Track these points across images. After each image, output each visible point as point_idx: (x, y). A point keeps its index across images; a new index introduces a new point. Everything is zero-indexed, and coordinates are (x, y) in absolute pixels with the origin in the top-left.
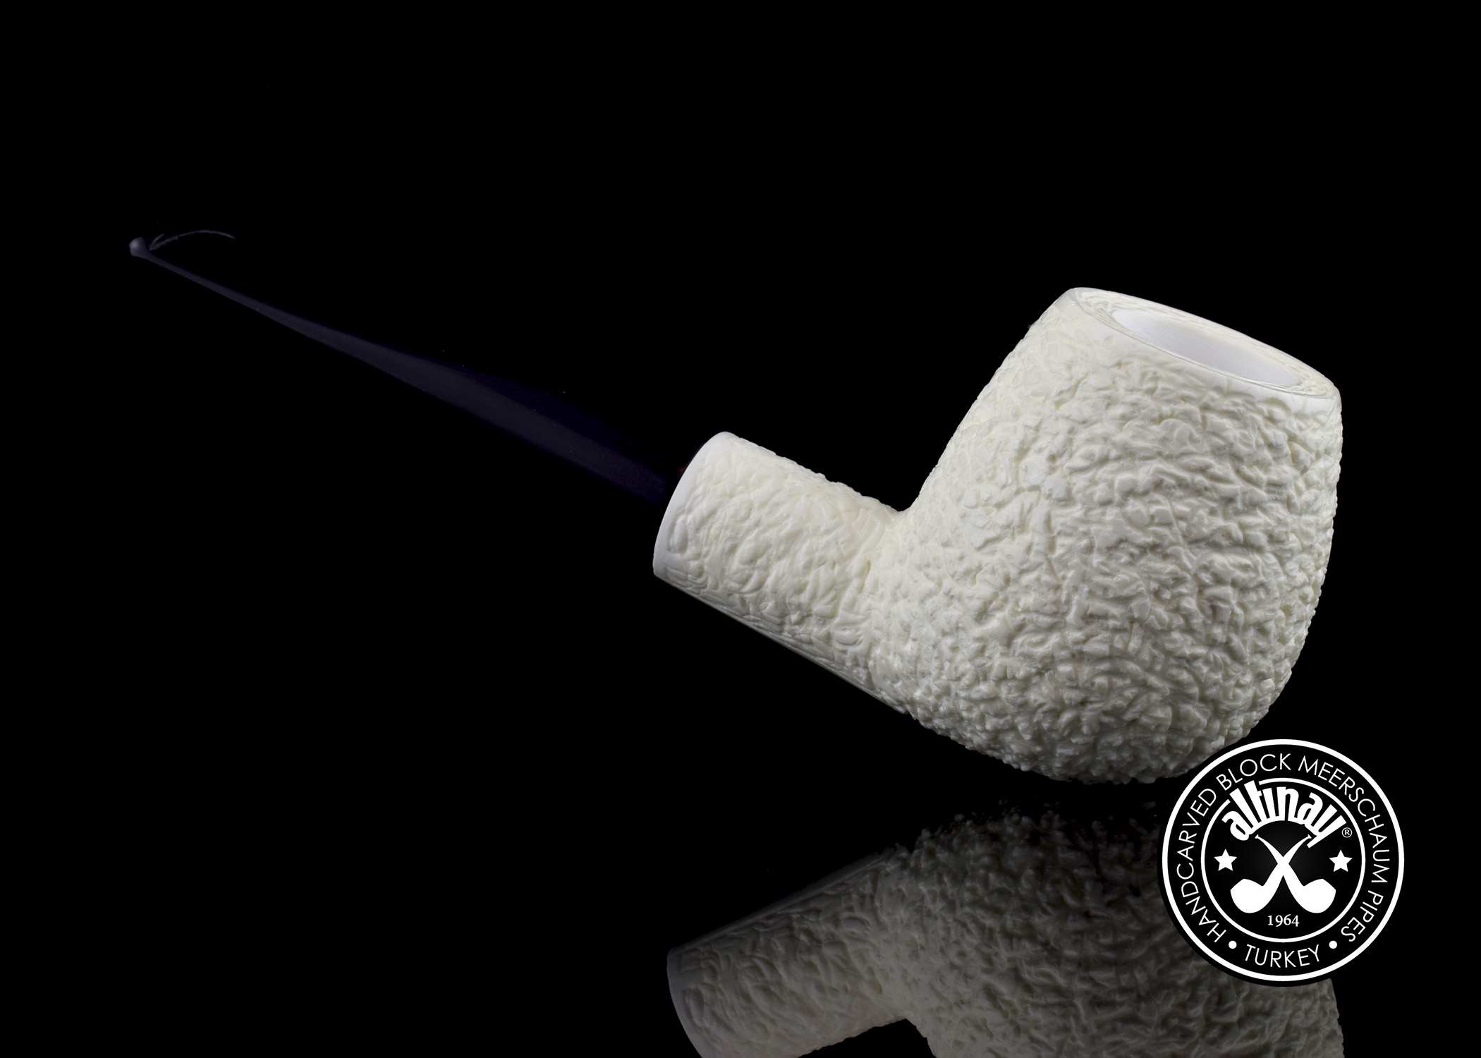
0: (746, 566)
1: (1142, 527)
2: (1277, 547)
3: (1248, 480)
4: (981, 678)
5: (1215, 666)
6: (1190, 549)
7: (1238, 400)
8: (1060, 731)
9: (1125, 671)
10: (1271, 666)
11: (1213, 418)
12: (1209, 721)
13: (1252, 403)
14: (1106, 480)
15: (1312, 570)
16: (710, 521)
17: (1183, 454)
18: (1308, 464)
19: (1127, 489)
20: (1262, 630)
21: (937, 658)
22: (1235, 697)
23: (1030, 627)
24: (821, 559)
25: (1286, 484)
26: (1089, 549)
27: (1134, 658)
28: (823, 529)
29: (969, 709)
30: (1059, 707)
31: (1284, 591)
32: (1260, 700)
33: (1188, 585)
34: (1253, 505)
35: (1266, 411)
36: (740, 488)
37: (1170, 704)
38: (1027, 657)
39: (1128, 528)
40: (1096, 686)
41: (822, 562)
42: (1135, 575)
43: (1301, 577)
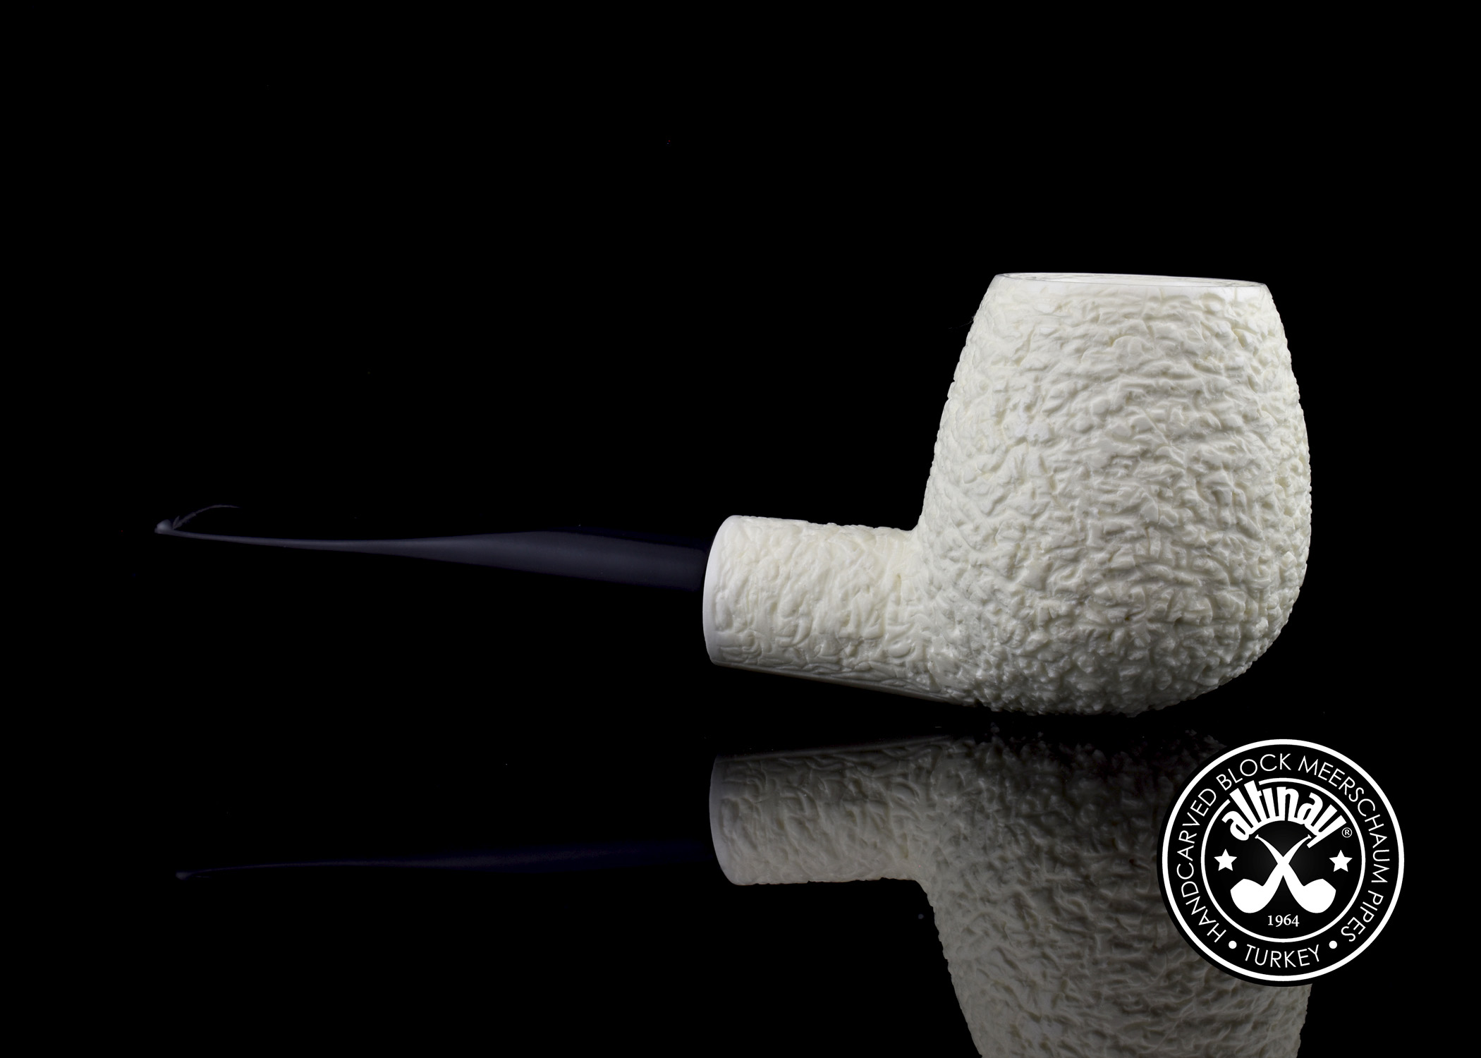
0: (791, 618)
1: (1127, 439)
2: (1254, 424)
3: (1207, 370)
4: (1030, 629)
5: (1235, 548)
6: (1176, 446)
7: (1176, 303)
8: (1115, 653)
9: (1155, 575)
10: (1286, 538)
11: (1157, 325)
12: (1247, 603)
13: (1188, 303)
14: (1081, 410)
15: (1293, 443)
16: (746, 589)
17: (1142, 364)
18: (1258, 345)
19: (1102, 410)
20: (1267, 505)
21: (985, 629)
22: (1263, 574)
23: (1057, 564)
24: (854, 587)
25: (1243, 367)
26: (1086, 475)
27: (1160, 560)
28: (848, 562)
29: (1029, 666)
30: (1107, 629)
31: (1273, 465)
32: (1287, 574)
33: (1185, 479)
34: (1218, 392)
35: (1202, 307)
36: (762, 553)
37: (1206, 595)
38: (1064, 592)
39: (1115, 444)
40: (1133, 597)
41: (856, 590)
42: (1135, 484)
43: (1285, 450)
